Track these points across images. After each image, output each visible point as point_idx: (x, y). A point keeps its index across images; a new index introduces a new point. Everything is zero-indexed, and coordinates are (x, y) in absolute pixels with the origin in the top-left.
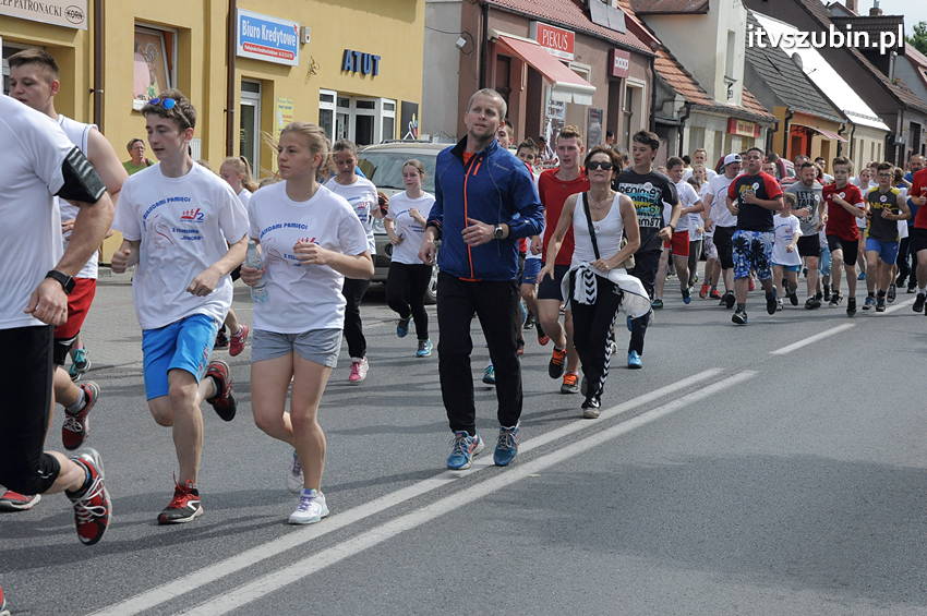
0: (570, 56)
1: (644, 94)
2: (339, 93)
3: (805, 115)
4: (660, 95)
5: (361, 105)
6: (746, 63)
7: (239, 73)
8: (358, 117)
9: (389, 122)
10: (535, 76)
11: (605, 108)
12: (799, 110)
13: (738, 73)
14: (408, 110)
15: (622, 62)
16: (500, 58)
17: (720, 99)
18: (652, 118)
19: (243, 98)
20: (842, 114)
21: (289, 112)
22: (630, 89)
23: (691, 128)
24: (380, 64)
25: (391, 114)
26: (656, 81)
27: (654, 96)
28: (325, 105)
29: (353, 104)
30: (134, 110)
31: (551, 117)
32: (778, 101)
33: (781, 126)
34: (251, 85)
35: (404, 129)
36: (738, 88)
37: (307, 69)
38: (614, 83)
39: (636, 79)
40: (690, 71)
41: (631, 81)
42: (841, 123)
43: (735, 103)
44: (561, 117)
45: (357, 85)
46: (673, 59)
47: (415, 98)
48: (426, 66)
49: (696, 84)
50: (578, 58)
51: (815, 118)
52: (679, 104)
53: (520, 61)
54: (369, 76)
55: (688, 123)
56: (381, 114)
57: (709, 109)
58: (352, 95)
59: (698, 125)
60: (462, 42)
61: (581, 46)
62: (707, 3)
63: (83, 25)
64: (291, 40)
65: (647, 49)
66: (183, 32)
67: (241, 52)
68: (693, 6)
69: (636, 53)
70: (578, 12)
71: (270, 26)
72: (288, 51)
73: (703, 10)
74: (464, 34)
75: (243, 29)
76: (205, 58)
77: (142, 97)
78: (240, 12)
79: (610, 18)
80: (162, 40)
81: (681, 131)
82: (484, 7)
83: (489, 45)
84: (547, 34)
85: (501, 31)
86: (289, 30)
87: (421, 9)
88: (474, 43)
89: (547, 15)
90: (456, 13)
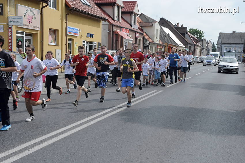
0: (128, 34)
1: (142, 40)
2: (86, 41)
3: (171, 45)
4: (145, 41)
5: (90, 43)
6: (160, 35)
7: (68, 37)
8: (90, 45)
9: (95, 46)
10: (122, 37)
12: (169, 43)
13: (159, 37)
14: (99, 44)
15: (138, 35)
16: (116, 34)
17: (155, 41)
18: (143, 45)
19: (69, 42)
20: (177, 44)
21: (77, 45)
22: (139, 40)
24: (94, 35)
25: (96, 45)
26: (144, 38)
27: (144, 41)
28: (84, 43)
29: (89, 43)
30: (49, 45)
31: (125, 45)
32: (166, 42)
33: (166, 46)
34: (70, 40)
35: (98, 47)
36: (159, 39)
37: (80, 37)
38: (136, 39)
39: (140, 38)
40: (150, 36)
41: (139, 38)
42: (177, 46)
43: (158, 42)
44: (127, 45)
45: (90, 39)
46: (147, 34)
47: (100, 42)
48: (102, 36)
49: (151, 39)
50: (130, 34)
51: (172, 45)
52: (148, 42)
53: (119, 35)
54: (92, 38)
55: (150, 46)
56: (94, 45)
57: (153, 43)
58: (89, 41)
59: (152, 46)
60: (108, 31)
61: (130, 32)
62: (153, 24)
63: (40, 30)
64: (77, 31)
65: (142, 33)
66: (58, 30)
67: (68, 34)
68: (150, 25)
69: (140, 33)
70: (130, 26)
71: (74, 29)
72: (77, 33)
73: (152, 26)
74: (109, 30)
75: (68, 30)
76: (62, 35)
77: (50, 42)
78: (68, 27)
79: (135, 27)
80: (54, 32)
81: (148, 47)
82: (113, 25)
83: (114, 32)
84: (124, 30)
85: (116, 29)
86: (77, 30)
87: (101, 26)
88: (111, 32)
89: (124, 27)
90: (107, 26)
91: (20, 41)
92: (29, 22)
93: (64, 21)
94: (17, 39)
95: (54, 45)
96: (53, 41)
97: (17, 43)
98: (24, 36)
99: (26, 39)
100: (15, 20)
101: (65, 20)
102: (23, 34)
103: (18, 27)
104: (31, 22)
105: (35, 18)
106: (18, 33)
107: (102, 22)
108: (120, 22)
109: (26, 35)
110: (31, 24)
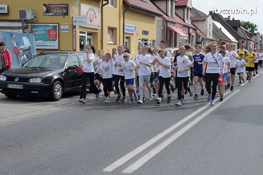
0: (182, 30)
1: (195, 36)
2: (142, 39)
4: (198, 37)
5: (145, 41)
6: (213, 30)
7: (125, 35)
8: (145, 43)
10: (176, 33)
11: (188, 40)
12: (222, 39)
13: (211, 32)
14: (154, 41)
15: (191, 31)
16: (170, 31)
17: (208, 37)
18: (196, 41)
19: (126, 40)
20: (230, 39)
21: (133, 43)
22: (192, 36)
23: (203, 43)
24: (149, 32)
25: (151, 42)
26: (197, 34)
27: (197, 37)
28: (139, 41)
29: (144, 40)
30: (108, 44)
31: (179, 42)
32: (218, 37)
33: (219, 42)
34: (127, 38)
35: (153, 45)
36: (211, 35)
37: (136, 34)
38: (189, 34)
39: (194, 34)
40: (201, 30)
41: (193, 34)
42: (229, 41)
43: (211, 38)
44: (180, 42)
45: (145, 37)
46: (199, 30)
47: (155, 39)
48: (156, 33)
49: (203, 34)
50: (183, 30)
51: (225, 40)
52: (201, 38)
53: (173, 30)
54: (147, 35)
55: (203, 42)
56: (149, 42)
57: (207, 39)
58: (144, 39)
59: (204, 42)
60: (163, 28)
61: (184, 28)
62: (205, 18)
63: (100, 28)
64: (134, 29)
65: (195, 28)
66: (116, 28)
67: (125, 32)
68: (203, 19)
69: (193, 29)
70: (183, 21)
71: (130, 26)
72: (133, 31)
73: (205, 20)
74: (163, 26)
75: (126, 27)
76: (119, 33)
77: (108, 41)
78: (125, 24)
79: (188, 22)
80: (112, 30)
81: (201, 44)
82: (167, 21)
83: (168, 28)
84: (178, 26)
85: (170, 25)
86: (133, 27)
87: (156, 22)
88: (165, 28)
89: (178, 22)
90: (161, 22)
91: (82, 40)
92: (91, 21)
93: (122, 19)
94: (80, 39)
95: (112, 43)
96: (111, 39)
97: (80, 43)
98: (86, 35)
99: (87, 39)
100: (79, 19)
101: (122, 17)
102: (85, 34)
103: (81, 27)
104: (92, 21)
105: (96, 17)
106: (81, 32)
107: (157, 18)
108: (173, 18)
109: (88, 34)
110: (92, 23)
